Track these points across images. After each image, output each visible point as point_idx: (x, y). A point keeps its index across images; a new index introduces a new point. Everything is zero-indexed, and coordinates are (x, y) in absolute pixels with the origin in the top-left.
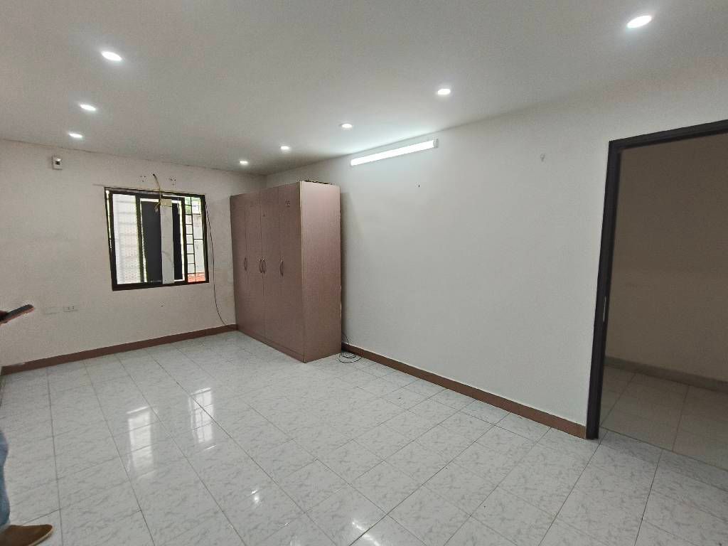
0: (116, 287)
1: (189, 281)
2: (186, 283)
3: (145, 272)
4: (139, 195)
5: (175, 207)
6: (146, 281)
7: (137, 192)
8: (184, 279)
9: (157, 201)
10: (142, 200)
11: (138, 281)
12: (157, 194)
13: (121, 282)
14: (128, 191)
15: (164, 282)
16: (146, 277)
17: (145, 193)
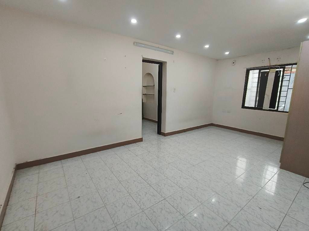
0: (243, 107)
1: (279, 110)
2: (277, 111)
3: (257, 103)
4: (260, 69)
5: (277, 73)
6: (256, 107)
7: (259, 68)
8: (276, 109)
9: (269, 70)
10: (262, 71)
11: (254, 106)
12: (268, 67)
13: (246, 105)
14: (256, 68)
15: (263, 109)
16: (257, 105)
17: (263, 68)
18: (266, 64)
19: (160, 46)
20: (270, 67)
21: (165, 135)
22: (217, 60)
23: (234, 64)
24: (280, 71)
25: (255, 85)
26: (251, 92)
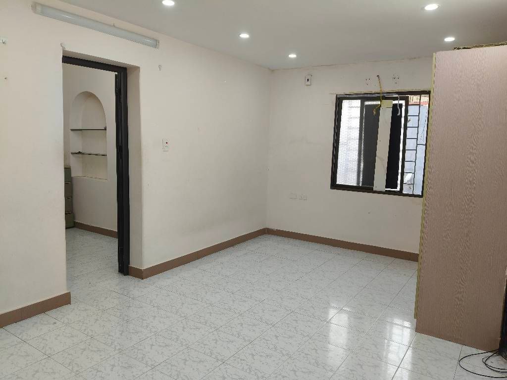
0: (334, 185)
1: (404, 192)
2: (400, 193)
3: (361, 175)
4: (363, 98)
5: (396, 109)
6: (361, 185)
7: (361, 96)
8: (398, 189)
9: (379, 103)
10: (367, 103)
11: (355, 184)
12: (378, 95)
13: (339, 181)
14: (354, 96)
15: (375, 189)
16: (361, 180)
17: (369, 96)
18: (374, 88)
19: (118, 23)
20: (381, 95)
21: (140, 275)
22: (273, 71)
23: (309, 83)
24: (401, 105)
25: (356, 134)
26: (349, 150)
